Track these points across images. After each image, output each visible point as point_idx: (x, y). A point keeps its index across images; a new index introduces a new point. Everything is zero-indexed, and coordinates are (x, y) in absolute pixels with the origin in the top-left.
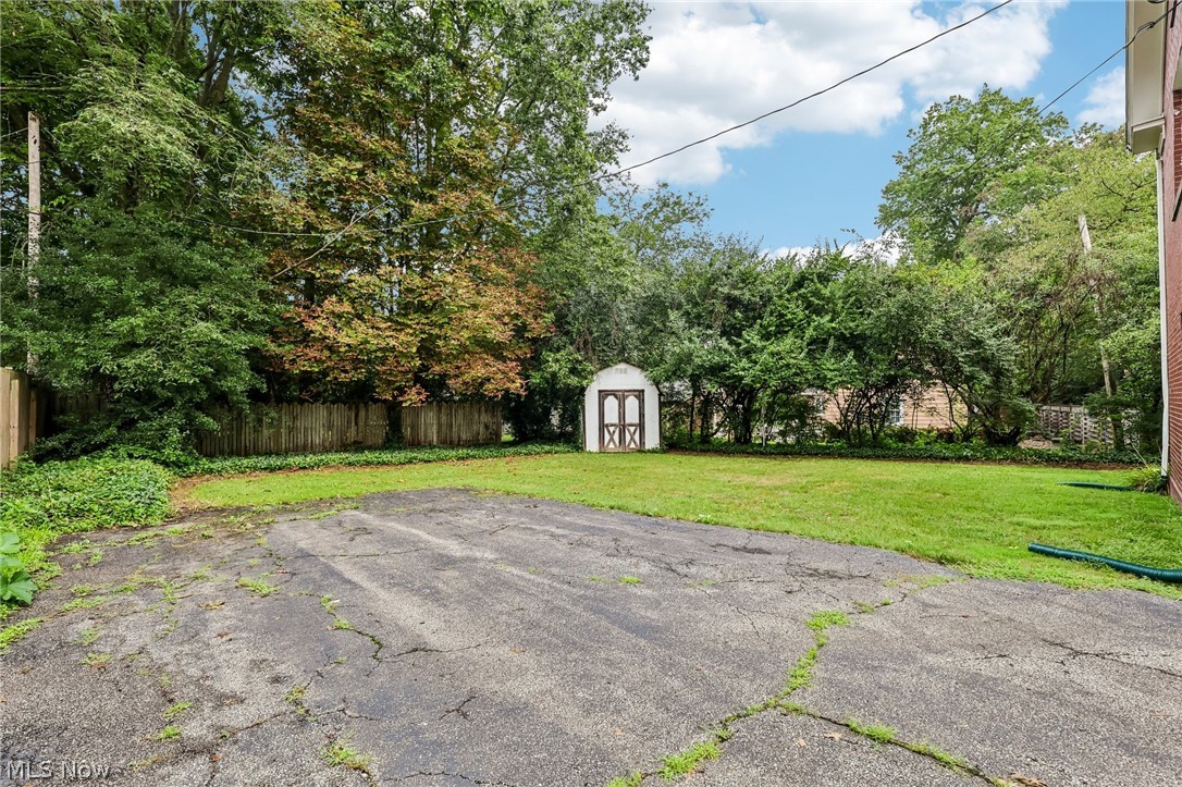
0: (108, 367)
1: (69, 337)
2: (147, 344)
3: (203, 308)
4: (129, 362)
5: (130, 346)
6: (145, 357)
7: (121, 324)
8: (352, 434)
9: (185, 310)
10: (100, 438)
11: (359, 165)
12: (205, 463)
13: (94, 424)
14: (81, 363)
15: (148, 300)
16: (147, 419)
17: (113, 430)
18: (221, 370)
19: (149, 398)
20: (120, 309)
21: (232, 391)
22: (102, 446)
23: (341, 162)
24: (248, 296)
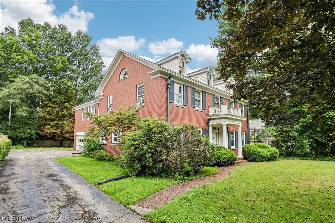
0: (18, 135)
1: (14, 132)
2: (22, 133)
3: (29, 128)
4: (20, 135)
5: (20, 133)
6: (22, 134)
7: (19, 130)
8: (54, 145)
9: (27, 128)
10: (16, 143)
11: (52, 109)
12: (29, 147)
13: (16, 142)
14: (15, 135)
15: (23, 127)
16: (22, 141)
17: (18, 142)
18: (32, 135)
19: (22, 138)
20: (19, 129)
21: (33, 138)
22: (16, 144)
23: (49, 108)
24: (35, 126)
